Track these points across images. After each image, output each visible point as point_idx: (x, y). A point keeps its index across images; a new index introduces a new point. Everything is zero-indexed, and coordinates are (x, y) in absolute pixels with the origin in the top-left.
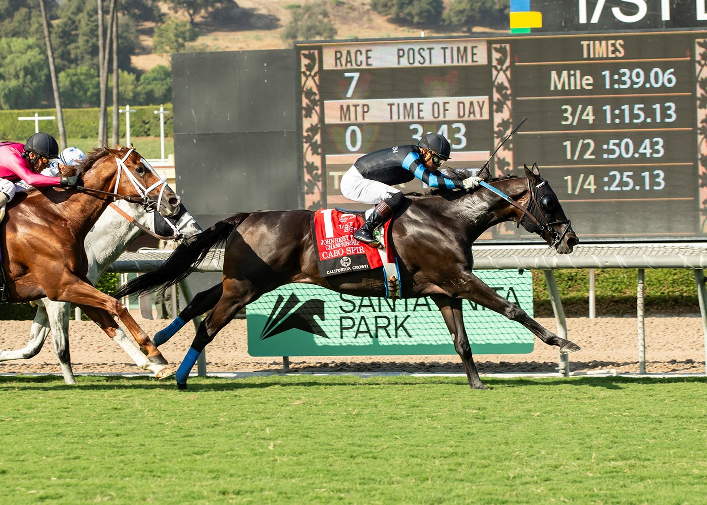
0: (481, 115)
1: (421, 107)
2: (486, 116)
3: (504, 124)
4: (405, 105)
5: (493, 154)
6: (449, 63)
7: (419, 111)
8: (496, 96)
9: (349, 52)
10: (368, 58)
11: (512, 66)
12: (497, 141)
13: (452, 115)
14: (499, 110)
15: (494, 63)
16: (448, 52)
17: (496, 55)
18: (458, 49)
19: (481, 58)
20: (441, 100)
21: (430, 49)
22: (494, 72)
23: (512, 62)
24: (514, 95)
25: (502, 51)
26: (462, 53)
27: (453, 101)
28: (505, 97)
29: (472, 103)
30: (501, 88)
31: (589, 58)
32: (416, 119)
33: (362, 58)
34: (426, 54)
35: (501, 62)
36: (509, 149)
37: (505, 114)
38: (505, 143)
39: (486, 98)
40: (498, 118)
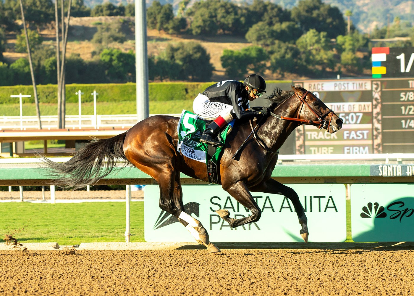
0: (368, 110)
1: (344, 107)
2: (370, 110)
3: (378, 114)
4: (337, 106)
5: (373, 125)
6: (355, 89)
7: (343, 108)
8: (374, 102)
9: (314, 85)
10: (322, 87)
11: (381, 91)
12: (375, 120)
13: (356, 110)
14: (376, 107)
15: (374, 89)
16: (355, 85)
17: (374, 86)
18: (359, 84)
19: (368, 88)
20: (352, 104)
21: (348, 84)
22: (374, 93)
23: (381, 89)
24: (382, 102)
25: (377, 84)
26: (361, 86)
27: (357, 104)
28: (378, 103)
29: (364, 106)
30: (376, 99)
31: (412, 88)
32: (342, 111)
33: (320, 87)
34: (346, 85)
35: (377, 89)
36: (380, 123)
37: (378, 110)
38: (378, 121)
39: (370, 103)
40: (375, 111)
